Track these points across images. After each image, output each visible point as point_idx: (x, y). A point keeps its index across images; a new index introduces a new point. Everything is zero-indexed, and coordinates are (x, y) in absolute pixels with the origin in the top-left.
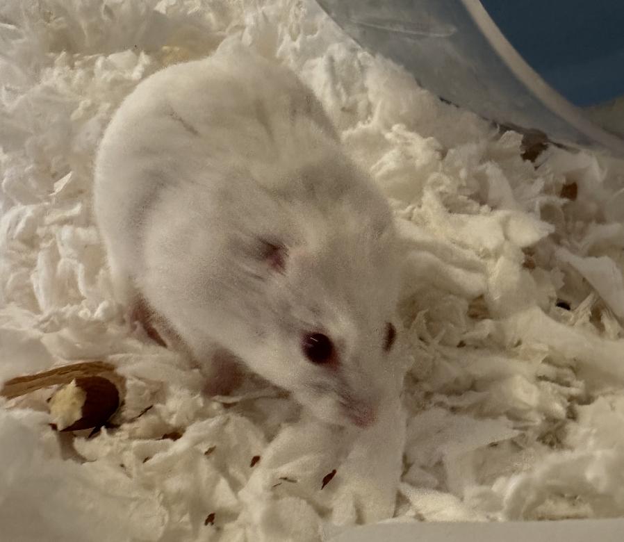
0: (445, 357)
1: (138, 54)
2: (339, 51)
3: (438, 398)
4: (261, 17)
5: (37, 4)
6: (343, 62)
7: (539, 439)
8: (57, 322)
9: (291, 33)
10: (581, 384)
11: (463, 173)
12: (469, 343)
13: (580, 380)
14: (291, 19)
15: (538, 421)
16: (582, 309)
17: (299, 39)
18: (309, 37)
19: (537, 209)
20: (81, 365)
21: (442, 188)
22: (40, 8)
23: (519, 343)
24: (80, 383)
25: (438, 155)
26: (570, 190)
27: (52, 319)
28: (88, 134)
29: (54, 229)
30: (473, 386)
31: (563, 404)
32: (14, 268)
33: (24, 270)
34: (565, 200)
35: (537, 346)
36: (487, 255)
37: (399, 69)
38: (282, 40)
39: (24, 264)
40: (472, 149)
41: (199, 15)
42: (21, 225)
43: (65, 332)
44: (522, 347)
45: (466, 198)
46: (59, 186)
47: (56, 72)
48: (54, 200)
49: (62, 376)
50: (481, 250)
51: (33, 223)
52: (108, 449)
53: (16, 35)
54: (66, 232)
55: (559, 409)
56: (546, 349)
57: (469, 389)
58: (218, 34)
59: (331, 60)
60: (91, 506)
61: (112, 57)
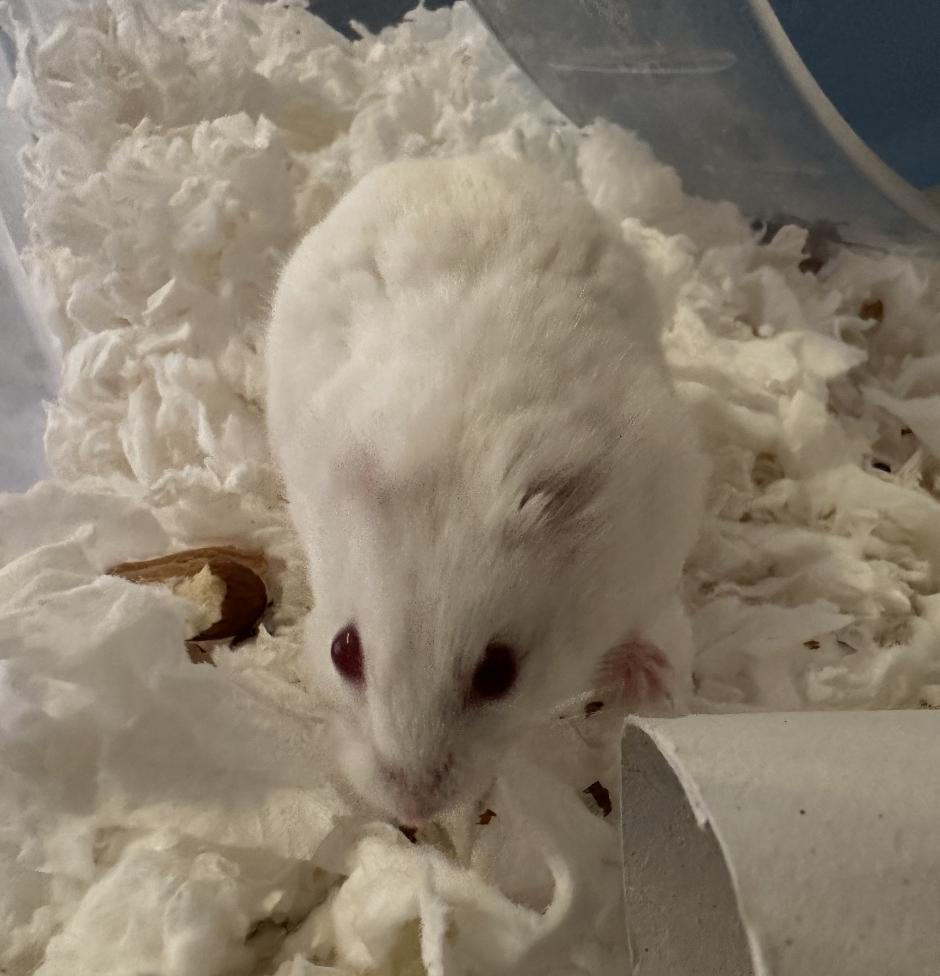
0: (725, 535)
1: (255, 119)
2: (529, 123)
3: (725, 586)
4: (411, 80)
5: (99, 56)
6: (537, 139)
7: (875, 639)
8: (173, 491)
9: (453, 101)
10: (925, 565)
11: (727, 284)
12: (756, 515)
13: (923, 559)
14: (454, 83)
15: (874, 612)
16: (908, 470)
17: (471, 107)
18: (483, 105)
19: (836, 331)
20: (206, 550)
21: (702, 303)
22: (103, 61)
23: (832, 513)
24: (215, 569)
25: (691, 260)
26: (874, 309)
27: (167, 488)
28: (197, 225)
29: (151, 360)
30: (772, 570)
31: (903, 591)
32: (91, 423)
33: (106, 425)
34: (872, 322)
35: (861, 513)
36: (778, 389)
37: (630, 137)
38: (440, 114)
39: (104, 416)
40: (736, 251)
41: (315, 82)
42: (103, 356)
43: (182, 503)
44: (838, 517)
45: (732, 320)
46: (156, 300)
47: (140, 143)
48: (148, 323)
49: (182, 565)
50: (768, 383)
51: (119, 354)
52: (271, 655)
53: (72, 96)
54: (173, 363)
55: (900, 596)
56: (876, 516)
57: (767, 576)
58: (347, 108)
59: (520, 135)
60: (267, 724)
61: (217, 122)
